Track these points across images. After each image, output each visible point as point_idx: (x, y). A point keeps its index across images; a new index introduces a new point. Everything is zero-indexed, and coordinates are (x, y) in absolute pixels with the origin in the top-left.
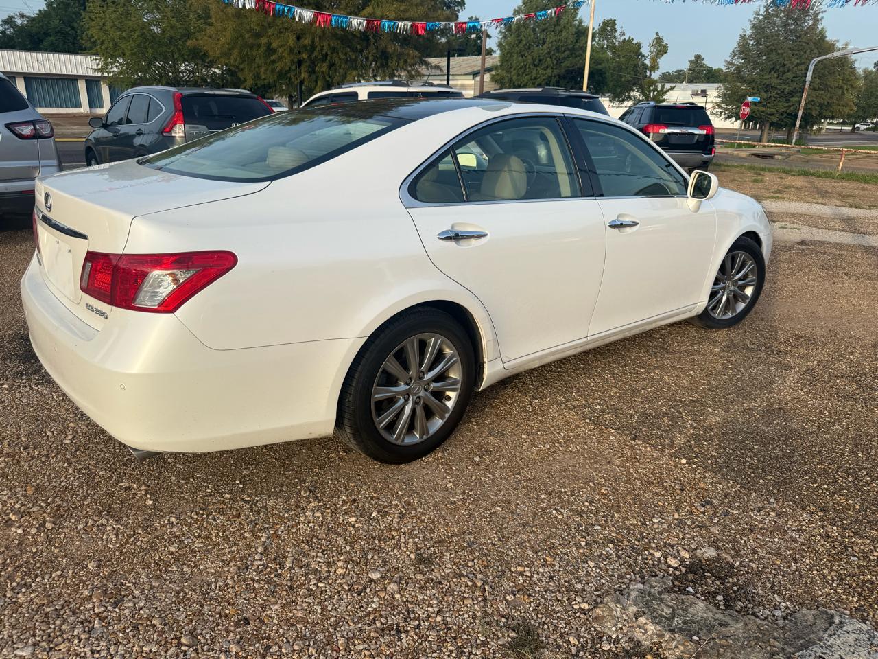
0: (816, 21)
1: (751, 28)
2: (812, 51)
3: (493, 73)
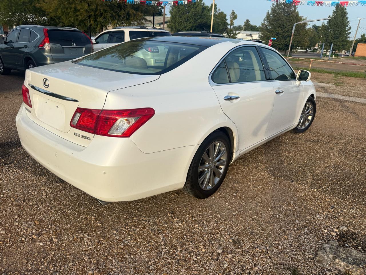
0: (295, 8)
1: (271, 10)
2: (294, 20)
3: (168, 24)
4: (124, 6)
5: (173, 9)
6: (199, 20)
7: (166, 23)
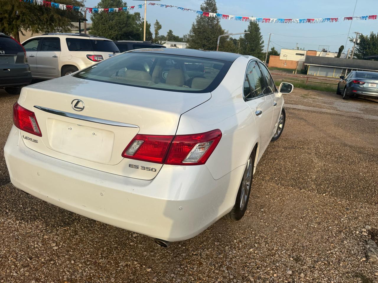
0: (218, 22)
1: (196, 22)
2: (218, 33)
3: (90, 31)
4: (46, 10)
5: (94, 15)
6: (124, 29)
7: (88, 29)
